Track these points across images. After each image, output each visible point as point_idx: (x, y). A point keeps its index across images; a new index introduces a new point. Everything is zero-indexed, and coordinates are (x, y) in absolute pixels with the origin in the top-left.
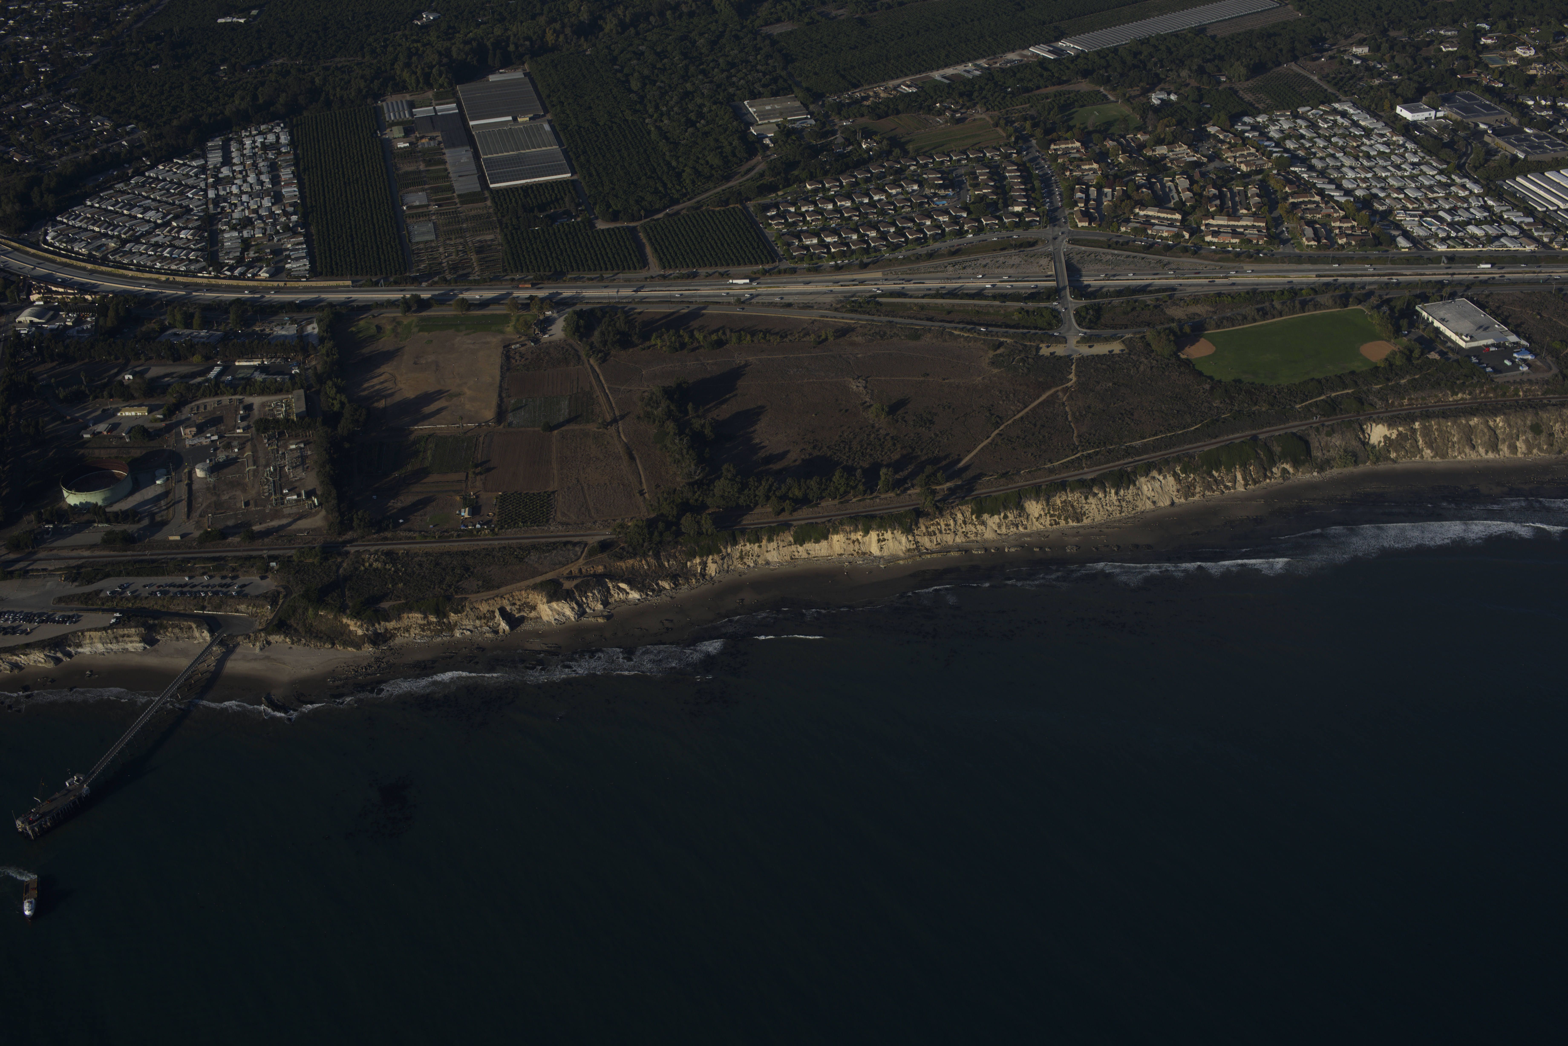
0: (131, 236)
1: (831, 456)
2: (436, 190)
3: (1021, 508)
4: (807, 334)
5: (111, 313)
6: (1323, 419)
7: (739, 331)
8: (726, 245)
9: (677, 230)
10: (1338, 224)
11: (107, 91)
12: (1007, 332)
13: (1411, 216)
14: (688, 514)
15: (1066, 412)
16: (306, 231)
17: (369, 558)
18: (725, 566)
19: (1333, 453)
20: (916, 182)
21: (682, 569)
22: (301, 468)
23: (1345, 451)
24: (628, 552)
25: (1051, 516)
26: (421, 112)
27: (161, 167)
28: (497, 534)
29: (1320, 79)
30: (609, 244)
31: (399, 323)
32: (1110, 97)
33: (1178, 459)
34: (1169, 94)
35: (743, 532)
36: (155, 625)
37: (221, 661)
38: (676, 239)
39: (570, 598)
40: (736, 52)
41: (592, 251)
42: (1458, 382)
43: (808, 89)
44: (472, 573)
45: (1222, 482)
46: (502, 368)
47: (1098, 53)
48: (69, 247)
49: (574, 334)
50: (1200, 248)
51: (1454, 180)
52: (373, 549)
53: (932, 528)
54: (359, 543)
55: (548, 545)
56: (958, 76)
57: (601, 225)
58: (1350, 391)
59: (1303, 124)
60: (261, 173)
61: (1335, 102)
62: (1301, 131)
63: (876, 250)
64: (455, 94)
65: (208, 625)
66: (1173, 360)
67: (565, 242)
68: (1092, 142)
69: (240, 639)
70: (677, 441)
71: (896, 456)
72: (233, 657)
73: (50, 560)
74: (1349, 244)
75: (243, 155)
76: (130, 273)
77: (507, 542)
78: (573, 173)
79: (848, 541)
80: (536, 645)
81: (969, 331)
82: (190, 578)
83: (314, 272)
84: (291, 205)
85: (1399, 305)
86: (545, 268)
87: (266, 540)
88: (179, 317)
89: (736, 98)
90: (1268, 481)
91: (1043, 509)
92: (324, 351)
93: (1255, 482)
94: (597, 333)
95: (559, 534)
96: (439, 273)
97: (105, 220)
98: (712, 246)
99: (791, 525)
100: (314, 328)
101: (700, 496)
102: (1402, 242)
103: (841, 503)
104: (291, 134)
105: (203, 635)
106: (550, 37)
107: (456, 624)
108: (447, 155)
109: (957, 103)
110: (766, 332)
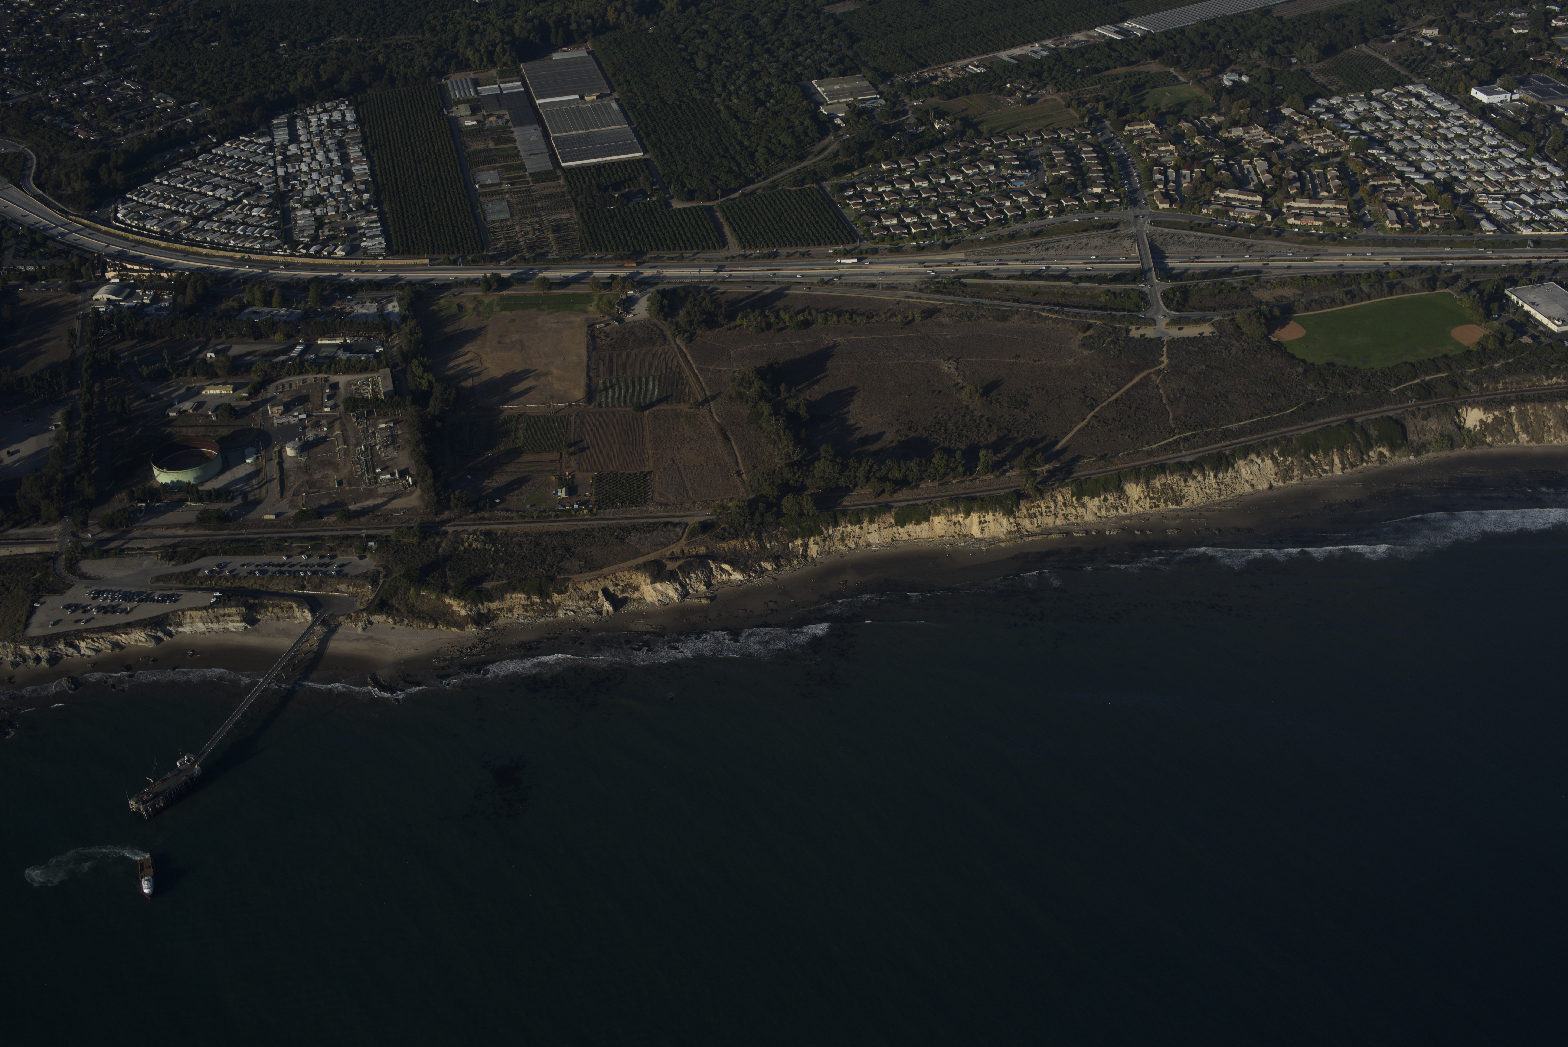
0: (203, 213)
1: (927, 437)
2: (508, 169)
3: (1121, 491)
4: (894, 315)
5: (189, 291)
6: (1418, 402)
7: (825, 311)
8: (805, 225)
9: (754, 210)
10: (1420, 207)
11: (168, 68)
12: (1095, 314)
13: (1493, 199)
14: (790, 495)
15: (1160, 394)
16: (379, 209)
17: (468, 538)
18: (827, 547)
19: (1428, 437)
20: (992, 162)
21: (784, 550)
22: (392, 447)
23: (1441, 435)
24: (729, 533)
25: (1151, 499)
26: (487, 90)
27: (228, 145)
28: (595, 515)
29: (1392, 61)
30: (686, 224)
31: (480, 302)
32: (1180, 78)
33: (1276, 443)
34: (1240, 76)
35: (844, 513)
36: (255, 604)
37: (324, 641)
38: (754, 219)
39: (674, 579)
40: (800, 31)
41: (670, 231)
42: (1552, 366)
43: (875, 69)
44: (573, 553)
45: (1320, 465)
46: (588, 348)
47: (1165, 34)
48: (141, 225)
49: (659, 313)
50: (1283, 231)
51: (1533, 163)
52: (471, 529)
53: (1033, 511)
54: (456, 523)
55: (648, 525)
56: (1025, 56)
57: (677, 205)
58: (1444, 375)
59: (1378, 106)
60: (329, 151)
61: (1409, 84)
62: (1376, 113)
63: (957, 230)
64: (519, 72)
65: (309, 604)
66: (1265, 343)
67: (642, 221)
68: (1166, 123)
69: (342, 619)
70: (773, 422)
71: (992, 438)
72: (335, 637)
73: (146, 538)
74: (1433, 227)
75: (310, 133)
76: (204, 251)
77: (606, 522)
78: (645, 152)
79: (949, 523)
80: (641, 626)
81: (1057, 312)
82: (288, 557)
83: (391, 251)
84: (362, 183)
85: (1488, 288)
86: (624, 247)
87: (362, 520)
88: (258, 295)
89: (803, 77)
90: (1365, 464)
91: (1143, 491)
92: (407, 330)
93: (1352, 466)
94: (682, 313)
95: (658, 514)
96: (516, 252)
97: (175, 198)
98: (791, 227)
99: (892, 507)
100: (394, 307)
101: (800, 477)
102: (1486, 226)
103: (941, 484)
104: (357, 111)
105: (305, 614)
106: (611, 15)
107: (559, 605)
108: (516, 133)
109: (1027, 83)
110: (852, 313)
